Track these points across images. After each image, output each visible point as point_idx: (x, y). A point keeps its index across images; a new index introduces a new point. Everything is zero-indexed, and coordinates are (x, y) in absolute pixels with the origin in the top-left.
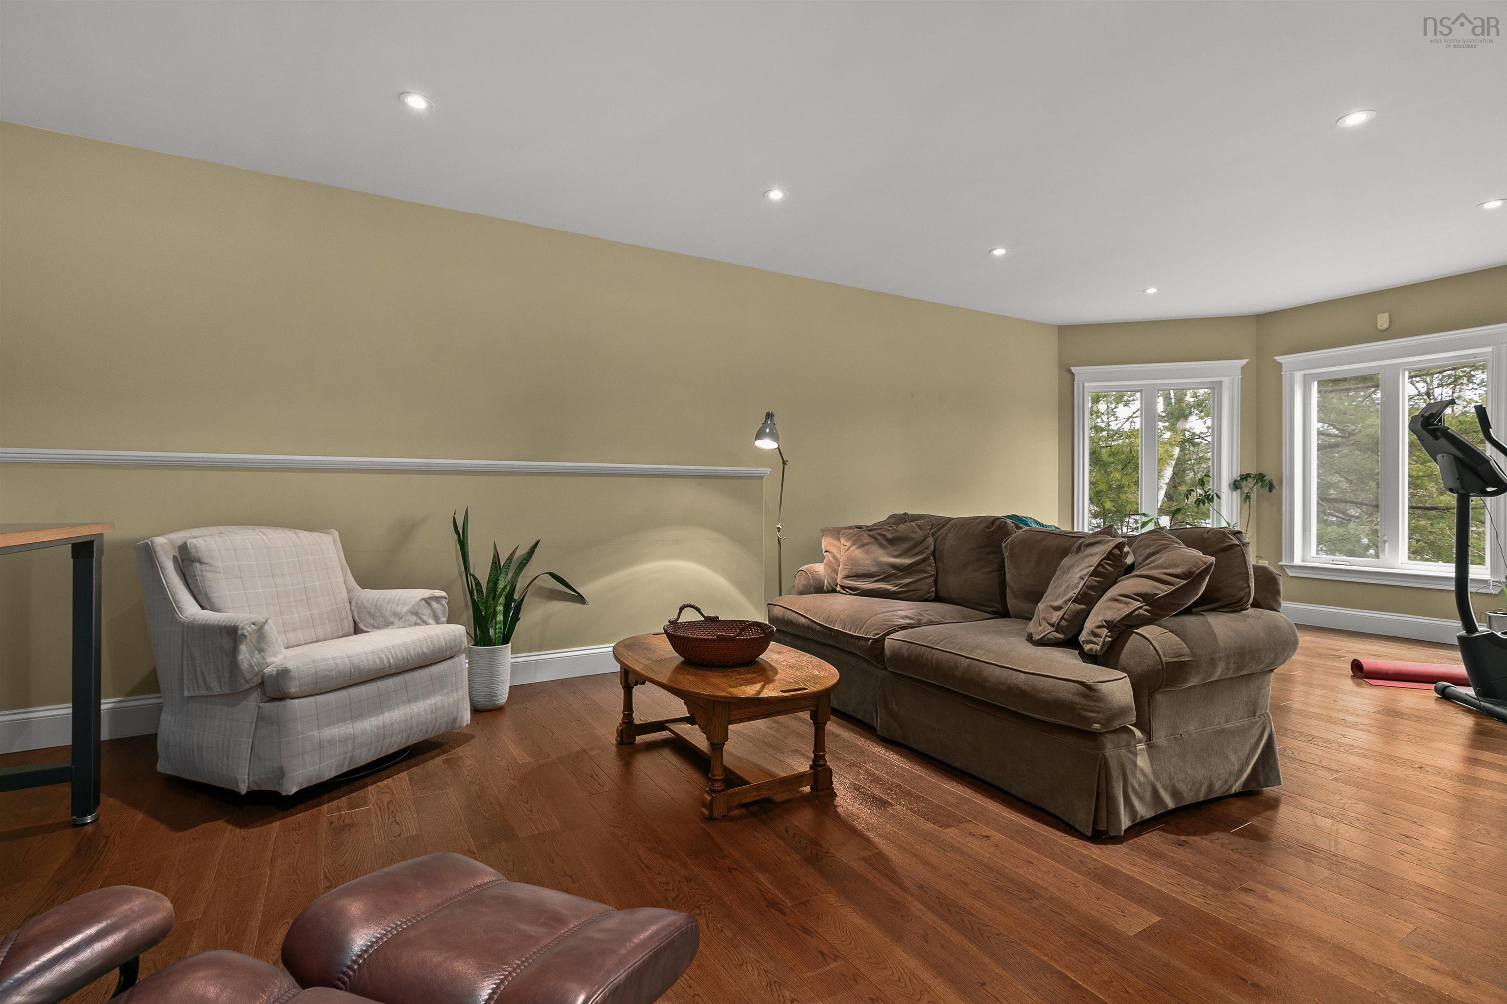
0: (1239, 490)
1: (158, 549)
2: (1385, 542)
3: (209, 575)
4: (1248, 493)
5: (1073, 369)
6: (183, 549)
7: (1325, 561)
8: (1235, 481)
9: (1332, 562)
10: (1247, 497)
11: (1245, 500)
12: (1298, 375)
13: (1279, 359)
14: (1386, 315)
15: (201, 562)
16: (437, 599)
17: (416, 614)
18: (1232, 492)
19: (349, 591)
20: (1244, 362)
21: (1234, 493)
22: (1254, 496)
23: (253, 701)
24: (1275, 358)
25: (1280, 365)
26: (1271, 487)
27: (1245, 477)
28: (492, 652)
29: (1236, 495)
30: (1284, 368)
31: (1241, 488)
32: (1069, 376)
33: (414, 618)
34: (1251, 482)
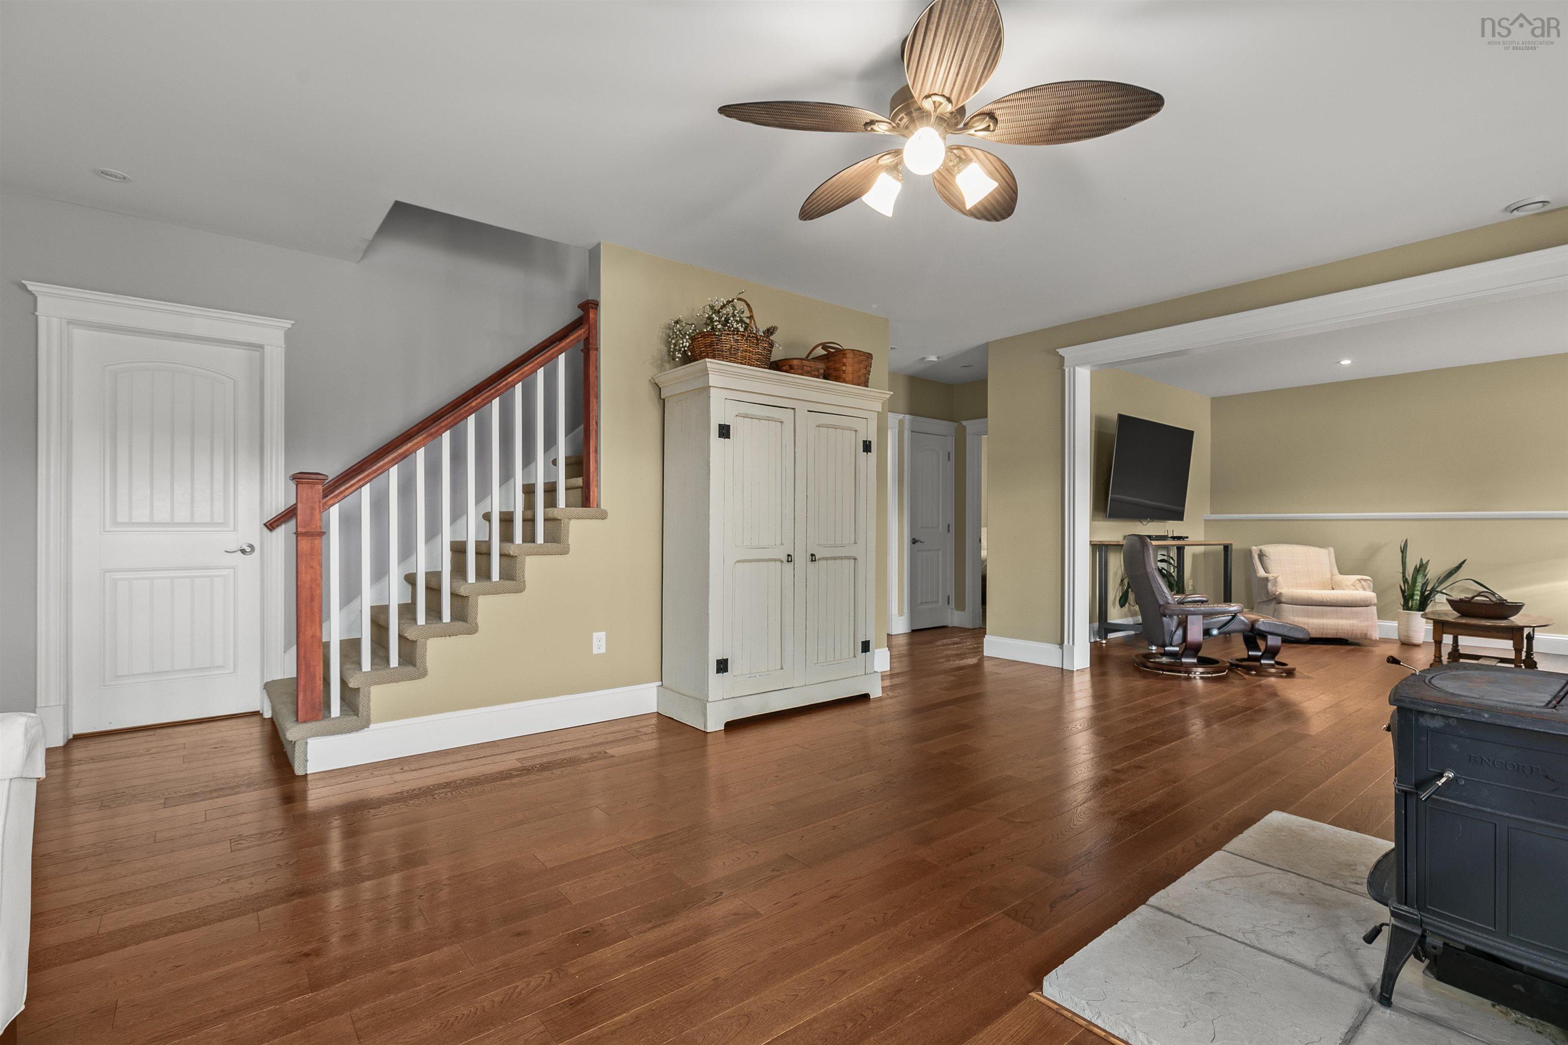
1: (1253, 551)
3: (1268, 561)
6: (1261, 551)
15: (1265, 556)
16: (1365, 580)
17: (1354, 586)
19: (1332, 575)
23: (1274, 603)
28: (1408, 614)
33: (1353, 588)
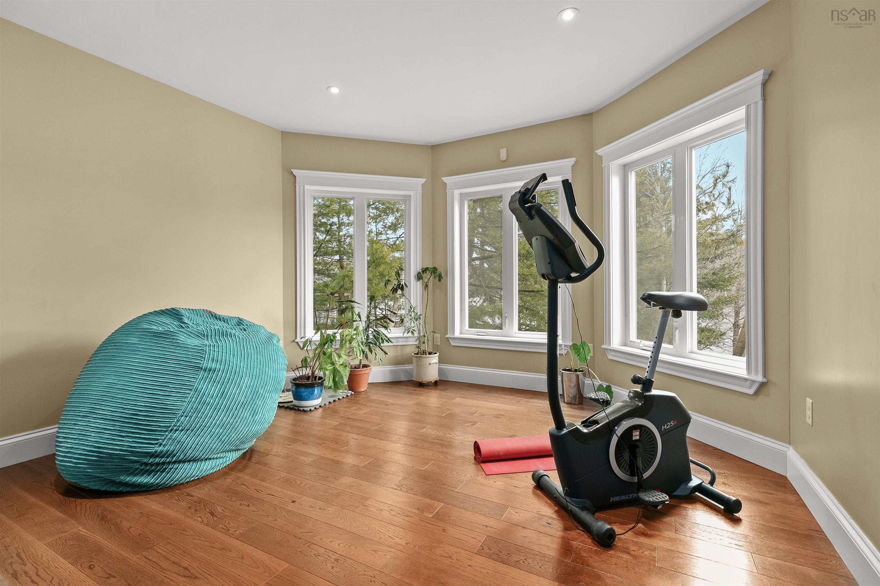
0: (421, 280)
2: (506, 317)
4: (427, 282)
5: (295, 171)
7: (473, 334)
8: (419, 273)
9: (477, 334)
10: (426, 286)
11: (425, 288)
12: (457, 193)
13: (445, 179)
14: (505, 149)
18: (417, 282)
20: (423, 180)
21: (418, 282)
22: (430, 285)
24: (443, 179)
25: (445, 184)
26: (440, 278)
27: (425, 270)
29: (419, 283)
30: (448, 187)
31: (422, 279)
32: (292, 177)
34: (428, 274)
